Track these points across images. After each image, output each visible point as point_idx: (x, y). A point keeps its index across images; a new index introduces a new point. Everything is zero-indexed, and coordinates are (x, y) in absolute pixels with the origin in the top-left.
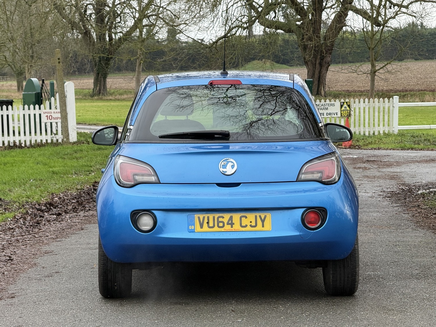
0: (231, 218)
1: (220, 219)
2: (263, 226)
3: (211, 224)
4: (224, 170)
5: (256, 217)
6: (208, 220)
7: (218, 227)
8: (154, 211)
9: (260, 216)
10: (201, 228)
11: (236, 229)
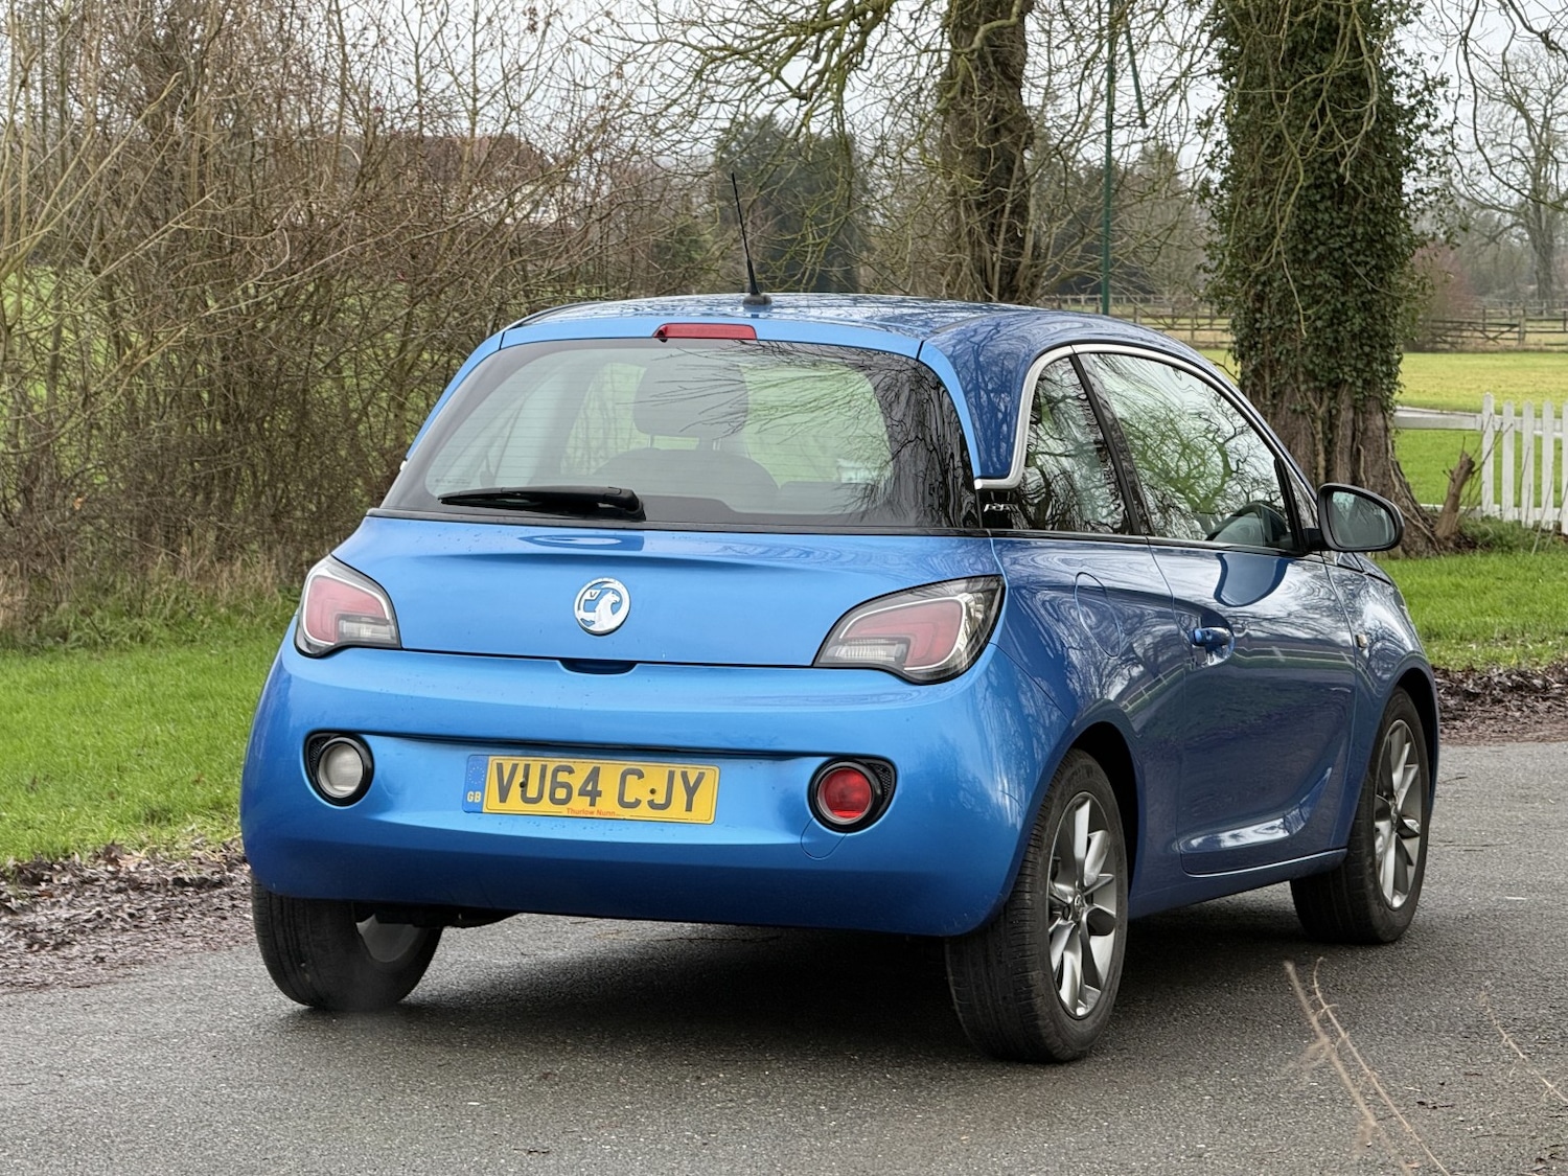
0: (594, 775)
1: (562, 777)
2: (689, 808)
3: (532, 792)
4: (589, 616)
5: (671, 775)
6: (526, 776)
7: (553, 799)
8: (367, 738)
9: (684, 775)
10: (501, 802)
11: (604, 809)
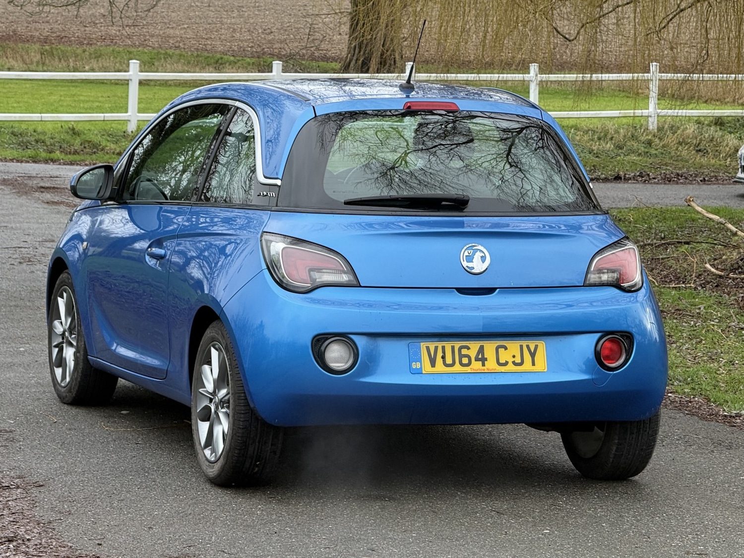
0: (481, 350)
1: (464, 352)
2: (533, 364)
3: (449, 360)
4: (470, 265)
5: (521, 347)
6: (444, 352)
7: (462, 364)
8: (352, 336)
9: (528, 347)
10: (432, 367)
11: (491, 368)
